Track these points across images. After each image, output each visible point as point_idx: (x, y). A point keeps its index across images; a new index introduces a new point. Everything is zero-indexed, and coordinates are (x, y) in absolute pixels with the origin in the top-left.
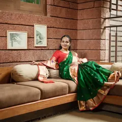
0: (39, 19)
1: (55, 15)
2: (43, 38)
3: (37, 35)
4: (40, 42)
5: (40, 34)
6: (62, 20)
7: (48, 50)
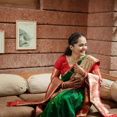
0: (25, 14)
1: (51, 8)
2: (29, 39)
3: (20, 35)
4: (26, 43)
5: (25, 33)
6: (62, 15)
7: (39, 53)
